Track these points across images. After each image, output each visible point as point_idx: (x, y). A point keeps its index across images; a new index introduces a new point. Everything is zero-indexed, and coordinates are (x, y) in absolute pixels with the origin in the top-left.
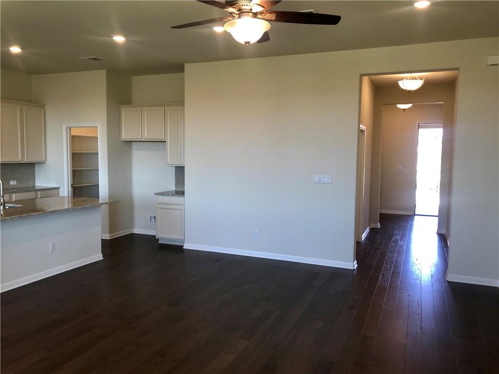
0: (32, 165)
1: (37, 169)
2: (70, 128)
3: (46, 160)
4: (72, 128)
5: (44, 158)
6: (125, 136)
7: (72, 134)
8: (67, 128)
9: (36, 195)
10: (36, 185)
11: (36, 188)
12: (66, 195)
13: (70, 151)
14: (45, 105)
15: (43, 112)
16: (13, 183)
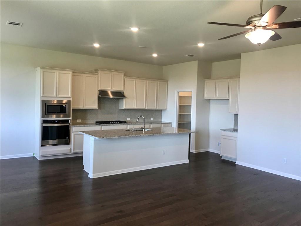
0: (161, 111)
1: (163, 113)
2: (179, 92)
5: (166, 107)
6: (206, 96)
7: (180, 95)
8: (177, 92)
9: (161, 125)
10: (162, 121)
11: (162, 122)
12: (175, 127)
13: (178, 104)
14: (168, 81)
15: (167, 84)
16: (152, 119)
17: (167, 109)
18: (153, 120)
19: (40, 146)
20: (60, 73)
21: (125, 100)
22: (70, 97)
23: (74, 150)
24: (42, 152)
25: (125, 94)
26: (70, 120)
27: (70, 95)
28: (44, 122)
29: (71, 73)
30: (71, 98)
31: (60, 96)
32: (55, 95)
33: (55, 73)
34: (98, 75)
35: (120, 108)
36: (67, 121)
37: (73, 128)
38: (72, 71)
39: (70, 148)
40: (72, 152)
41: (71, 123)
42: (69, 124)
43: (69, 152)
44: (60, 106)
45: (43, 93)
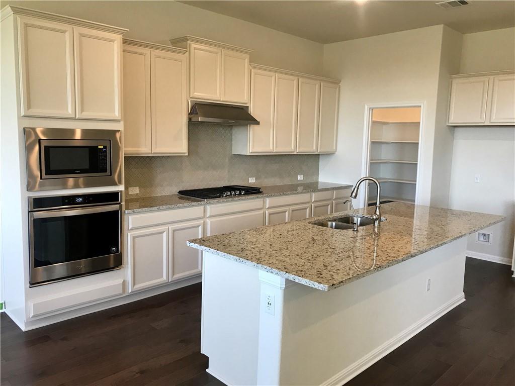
0: (316, 157)
1: (322, 163)
2: (373, 110)
3: (336, 151)
5: (334, 148)
6: (454, 120)
8: (370, 109)
13: (370, 140)
14: (340, 81)
15: (337, 89)
16: (300, 178)
17: (337, 153)
18: (302, 179)
19: (25, 285)
20: (81, 35)
21: (252, 129)
22: (119, 118)
23: (134, 284)
24: (34, 305)
25: (253, 112)
26: (121, 191)
27: (117, 113)
28: (38, 203)
29: (118, 38)
30: (122, 123)
31: (86, 115)
32: (70, 111)
33: (67, 34)
34: (188, 53)
36: (113, 197)
37: (130, 218)
38: (119, 32)
39: (121, 281)
40: (130, 291)
41: (123, 203)
42: (118, 206)
43: (121, 292)
44: (87, 150)
45: (29, 106)
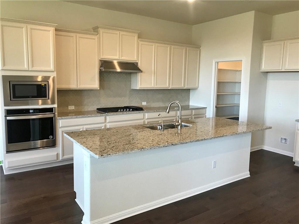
1: (192, 94)
2: (218, 63)
3: (198, 87)
4: (219, 63)
5: (197, 85)
6: (264, 67)
8: (216, 62)
10: (190, 104)
11: (190, 107)
14: (201, 47)
15: (199, 51)
20: (31, 29)
21: (139, 75)
22: (53, 70)
23: (63, 156)
25: (140, 66)
26: (55, 108)
27: (52, 68)
28: (9, 113)
29: (52, 29)
30: (55, 73)
31: (34, 69)
32: (26, 67)
33: (24, 29)
34: (99, 34)
35: (132, 88)
36: (51, 110)
37: (60, 121)
38: (53, 27)
39: (56, 153)
40: (61, 159)
41: (56, 114)
42: (53, 115)
43: (56, 159)
44: (36, 86)
45: (4, 64)
